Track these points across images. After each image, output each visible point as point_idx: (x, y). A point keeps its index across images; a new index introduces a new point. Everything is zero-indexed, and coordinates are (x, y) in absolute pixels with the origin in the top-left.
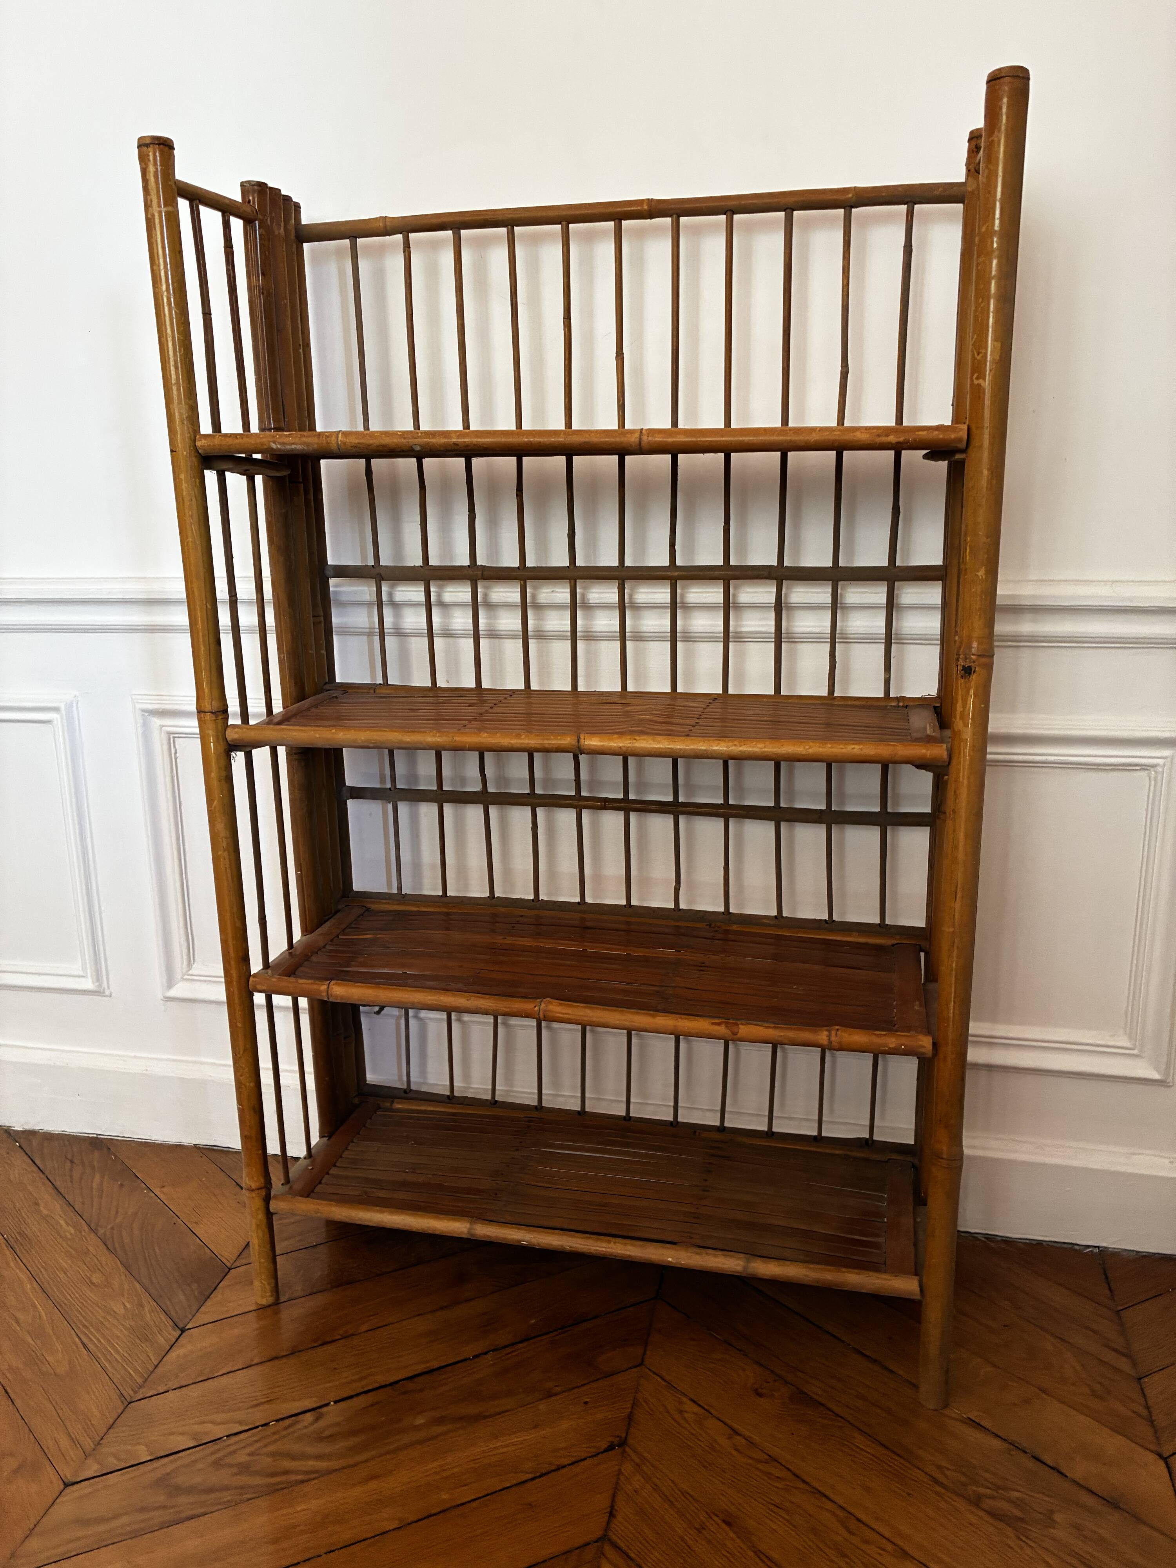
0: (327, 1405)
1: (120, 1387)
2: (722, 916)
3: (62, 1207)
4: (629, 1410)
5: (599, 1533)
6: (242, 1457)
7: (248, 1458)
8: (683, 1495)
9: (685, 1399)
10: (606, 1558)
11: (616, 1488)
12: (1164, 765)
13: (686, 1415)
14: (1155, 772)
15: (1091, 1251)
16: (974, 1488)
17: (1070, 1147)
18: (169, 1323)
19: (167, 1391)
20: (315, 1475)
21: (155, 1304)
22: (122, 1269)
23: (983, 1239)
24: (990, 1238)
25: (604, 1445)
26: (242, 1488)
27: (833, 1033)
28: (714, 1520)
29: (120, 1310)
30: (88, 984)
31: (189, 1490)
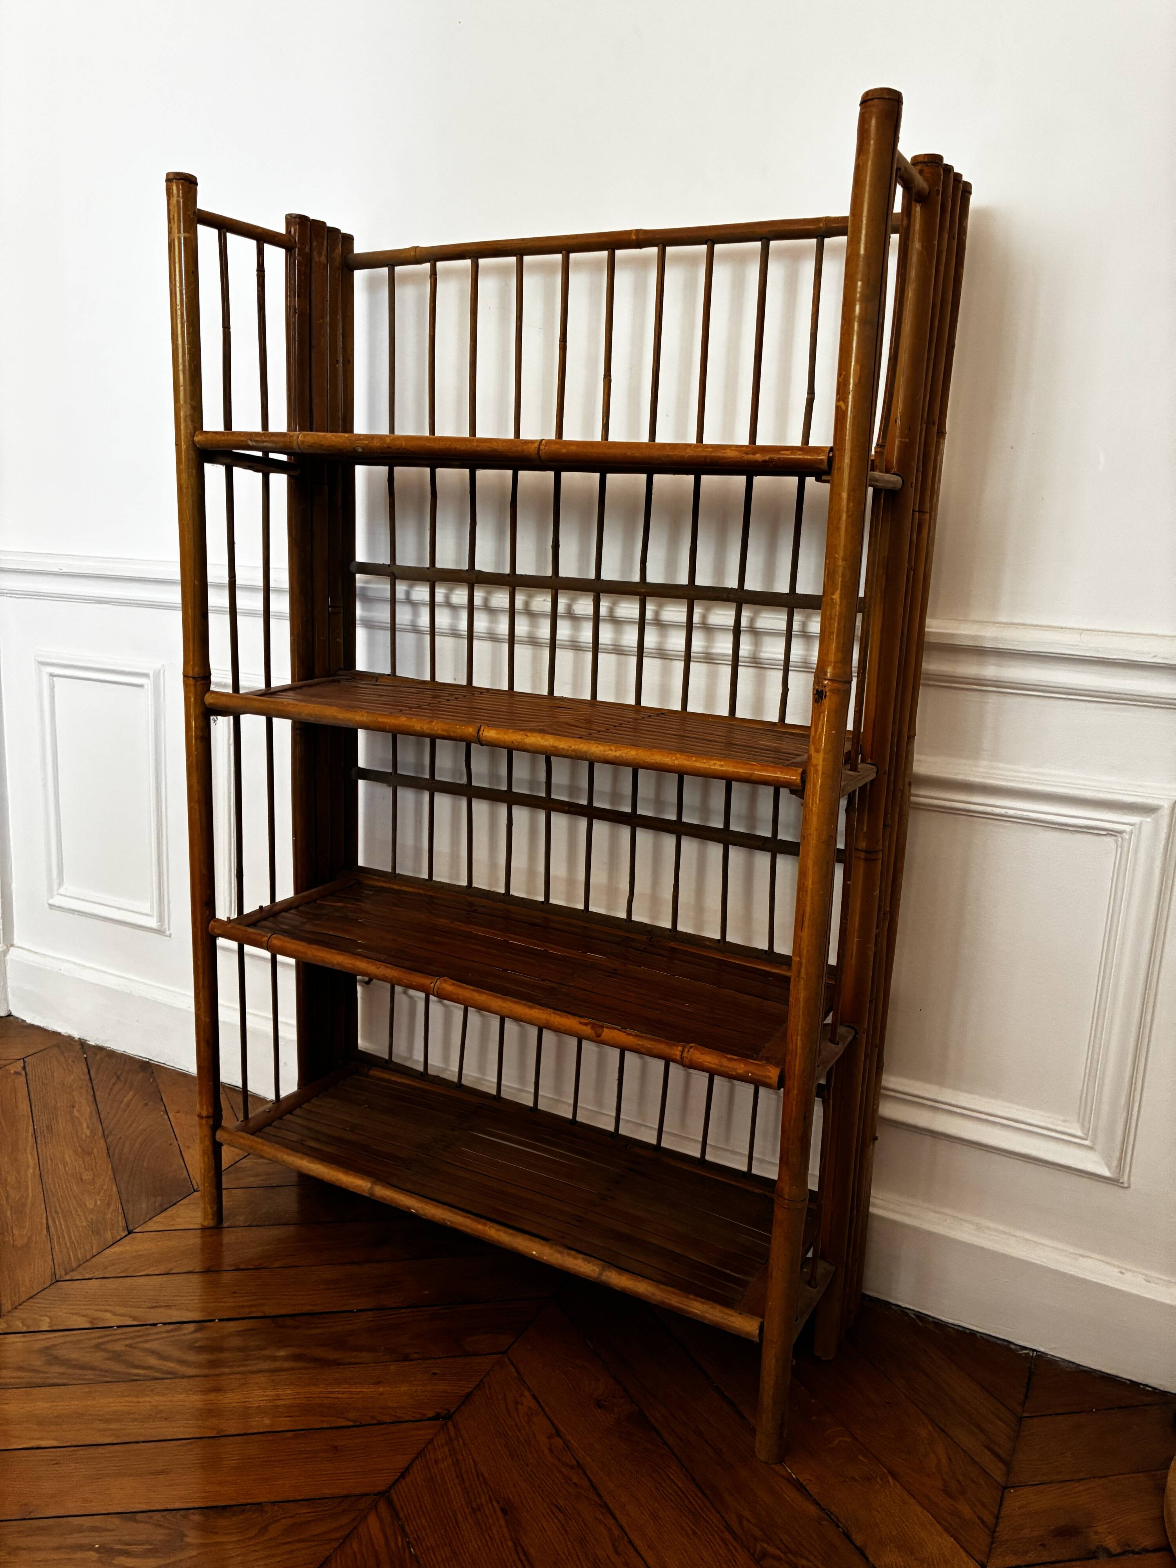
0: (213, 1321)
1: (57, 1267)
2: (668, 933)
3: (91, 1113)
4: (470, 1390)
5: (381, 1488)
6: (119, 1347)
7: (123, 1348)
8: (478, 1476)
9: (527, 1394)
10: (377, 1511)
11: (421, 1454)
12: (1131, 833)
13: (520, 1406)
14: (1122, 839)
15: (1028, 1354)
16: (765, 1545)
17: (1015, 1236)
18: (122, 1223)
19: (91, 1279)
20: (169, 1376)
21: (120, 1206)
22: (110, 1172)
23: (913, 1316)
24: (920, 1316)
25: (430, 1414)
26: (106, 1371)
27: (686, 1050)
28: (493, 1505)
29: (90, 1204)
30: (153, 923)
31: (65, 1362)
